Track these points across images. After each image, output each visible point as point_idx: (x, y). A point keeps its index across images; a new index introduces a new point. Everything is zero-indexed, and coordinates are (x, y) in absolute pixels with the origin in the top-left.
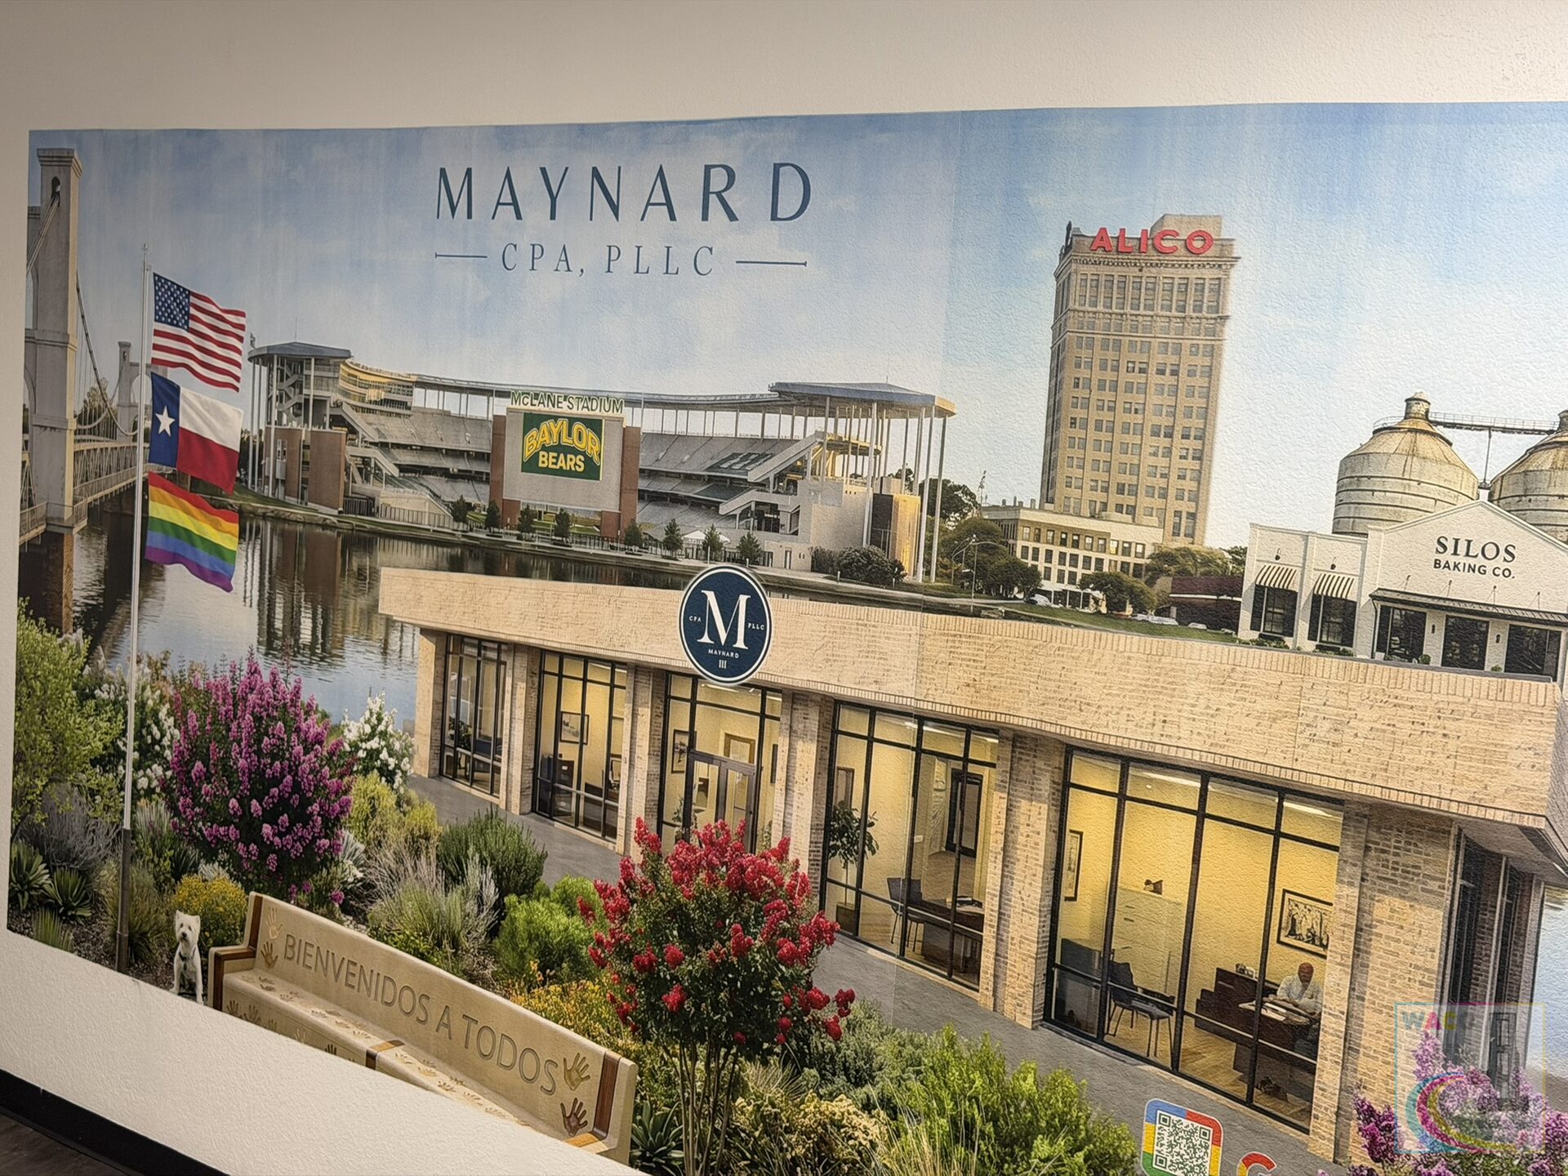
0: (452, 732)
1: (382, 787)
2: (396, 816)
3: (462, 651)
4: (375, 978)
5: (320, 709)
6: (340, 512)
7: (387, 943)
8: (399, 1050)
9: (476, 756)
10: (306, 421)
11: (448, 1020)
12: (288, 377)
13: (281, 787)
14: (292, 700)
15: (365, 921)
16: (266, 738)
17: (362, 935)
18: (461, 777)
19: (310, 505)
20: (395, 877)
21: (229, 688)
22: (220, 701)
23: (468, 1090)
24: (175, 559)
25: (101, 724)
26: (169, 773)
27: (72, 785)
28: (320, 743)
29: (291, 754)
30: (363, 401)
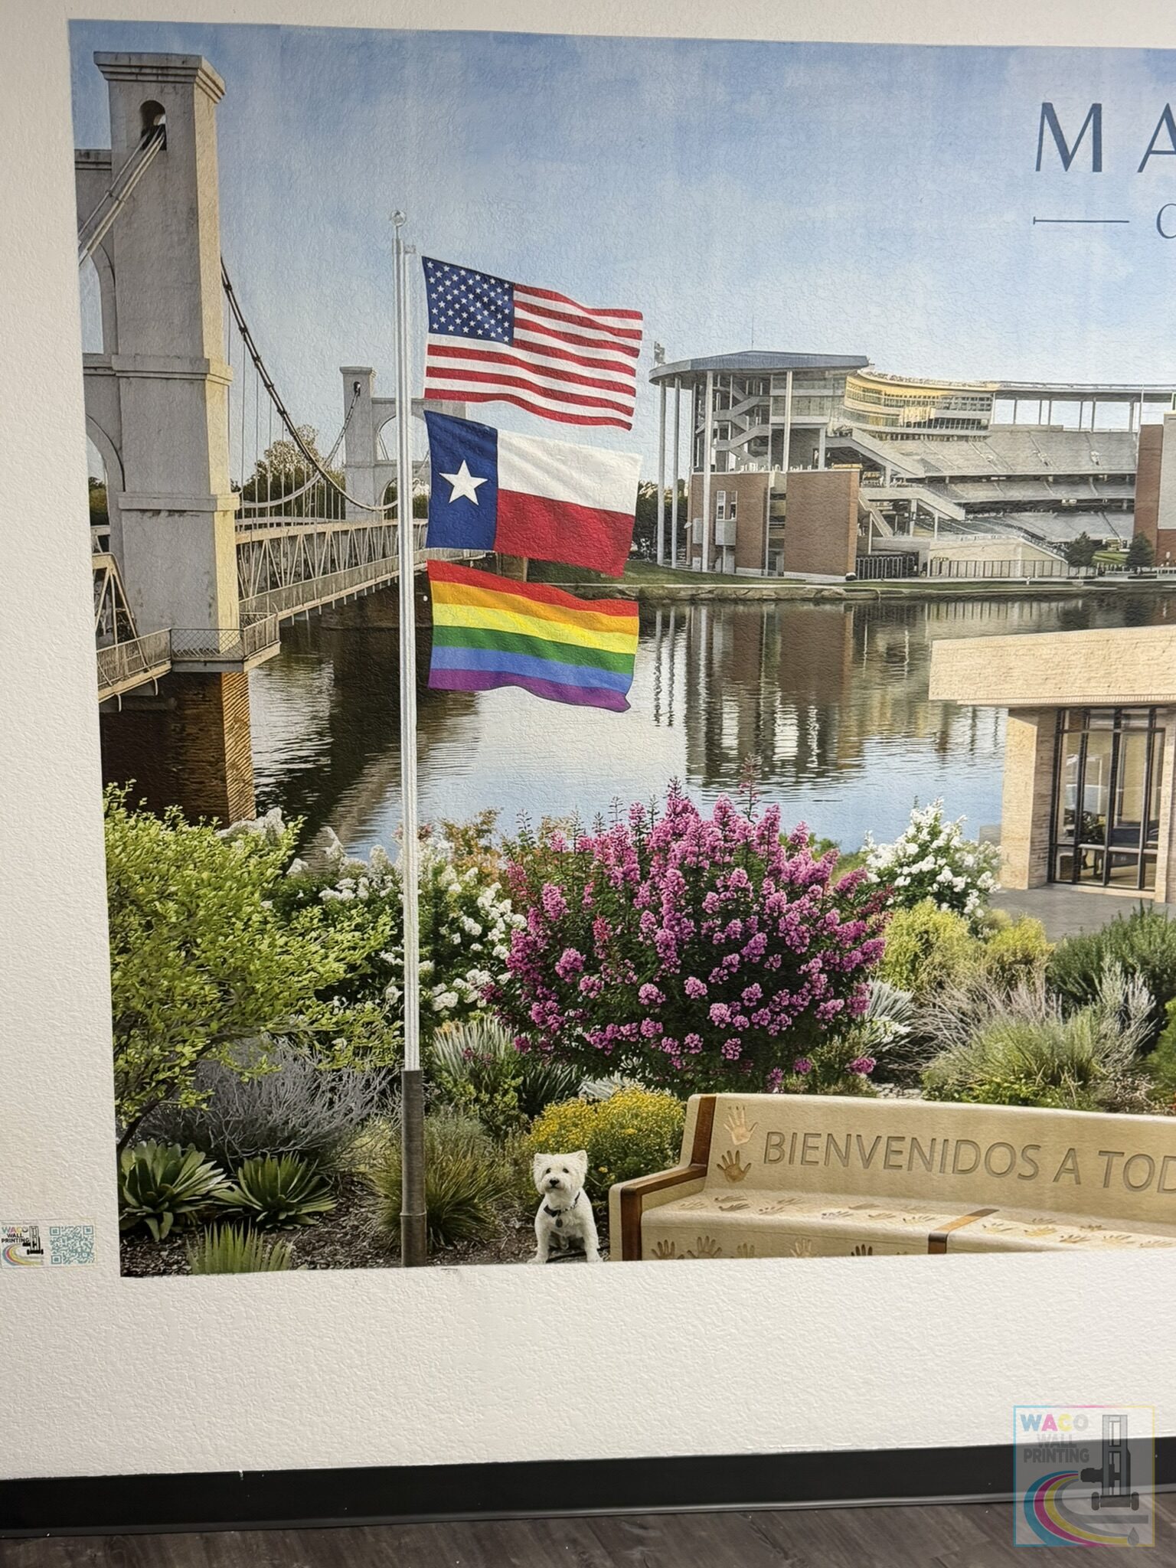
0: (1071, 827)
1: (945, 914)
2: (970, 947)
3: (1085, 726)
4: (939, 1147)
5: (818, 838)
6: (848, 579)
7: (960, 1100)
8: (988, 1220)
9: (1112, 849)
10: (777, 459)
11: (1075, 1163)
12: (736, 402)
13: (744, 951)
14: (762, 836)
15: (917, 1082)
16: (710, 895)
17: (915, 1101)
18: (1088, 878)
19: (788, 574)
20: (967, 1020)
21: (629, 842)
22: (612, 861)
23: (1108, 1233)
24: (499, 680)
25: (339, 937)
26: (505, 977)
27: (274, 1036)
28: (822, 882)
29: (762, 905)
30: (894, 423)
